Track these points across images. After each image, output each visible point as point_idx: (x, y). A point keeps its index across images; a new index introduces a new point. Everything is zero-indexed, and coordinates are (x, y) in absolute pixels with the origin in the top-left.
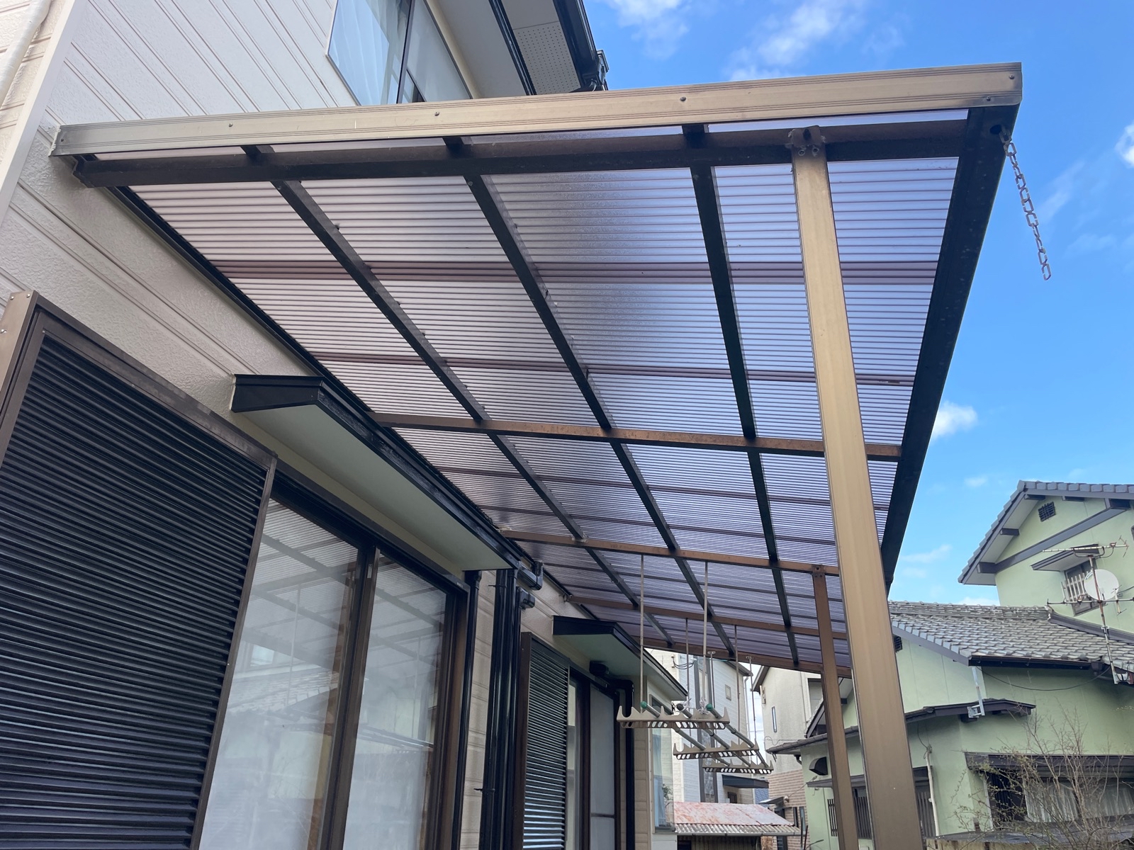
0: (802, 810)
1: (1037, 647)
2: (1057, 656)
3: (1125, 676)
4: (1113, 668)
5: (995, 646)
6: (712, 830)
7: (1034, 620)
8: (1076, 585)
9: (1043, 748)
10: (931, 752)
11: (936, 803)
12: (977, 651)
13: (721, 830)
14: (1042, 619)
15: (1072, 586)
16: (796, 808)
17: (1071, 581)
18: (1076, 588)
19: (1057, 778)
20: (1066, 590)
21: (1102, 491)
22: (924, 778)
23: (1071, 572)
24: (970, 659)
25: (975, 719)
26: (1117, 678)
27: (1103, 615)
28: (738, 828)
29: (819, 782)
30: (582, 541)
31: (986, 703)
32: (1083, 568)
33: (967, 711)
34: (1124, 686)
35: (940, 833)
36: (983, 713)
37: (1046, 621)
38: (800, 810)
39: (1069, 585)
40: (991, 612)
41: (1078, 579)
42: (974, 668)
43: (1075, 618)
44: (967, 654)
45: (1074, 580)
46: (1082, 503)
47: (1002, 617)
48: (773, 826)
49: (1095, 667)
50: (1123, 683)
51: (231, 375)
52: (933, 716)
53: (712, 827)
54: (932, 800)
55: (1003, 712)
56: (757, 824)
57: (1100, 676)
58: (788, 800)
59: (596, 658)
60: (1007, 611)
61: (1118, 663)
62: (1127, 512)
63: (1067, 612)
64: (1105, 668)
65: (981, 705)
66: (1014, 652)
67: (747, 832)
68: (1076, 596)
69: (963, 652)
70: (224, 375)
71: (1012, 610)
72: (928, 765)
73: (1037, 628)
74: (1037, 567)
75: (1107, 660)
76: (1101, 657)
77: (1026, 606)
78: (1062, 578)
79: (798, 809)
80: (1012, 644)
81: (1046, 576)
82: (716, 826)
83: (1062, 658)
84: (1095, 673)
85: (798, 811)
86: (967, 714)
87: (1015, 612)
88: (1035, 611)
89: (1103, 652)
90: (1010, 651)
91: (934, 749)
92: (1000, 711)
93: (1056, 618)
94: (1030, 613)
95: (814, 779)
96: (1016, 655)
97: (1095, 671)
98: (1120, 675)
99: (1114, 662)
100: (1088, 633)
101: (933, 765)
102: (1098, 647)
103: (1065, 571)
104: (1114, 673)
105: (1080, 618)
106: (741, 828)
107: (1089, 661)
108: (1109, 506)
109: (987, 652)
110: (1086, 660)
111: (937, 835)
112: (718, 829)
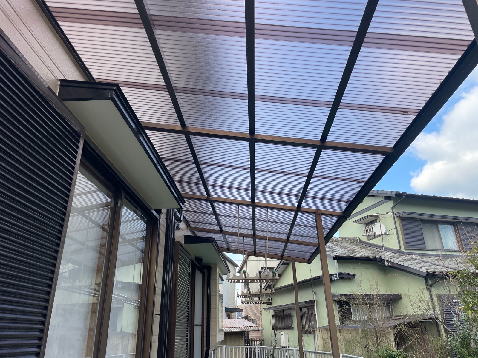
0: (256, 320)
1: (357, 252)
2: (365, 256)
3: (390, 263)
4: (385, 260)
5: (342, 252)
6: (225, 330)
7: (353, 243)
8: (369, 229)
9: (364, 291)
10: (316, 294)
11: (317, 314)
12: (336, 254)
13: (229, 330)
14: (356, 242)
15: (368, 230)
16: (253, 319)
17: (367, 228)
18: (369, 230)
19: (368, 303)
20: (365, 231)
21: (382, 193)
22: (312, 305)
23: (367, 224)
24: (334, 257)
25: (334, 280)
26: (387, 264)
27: (382, 240)
28: (236, 328)
29: (268, 308)
30: (210, 197)
31: (340, 274)
32: (372, 222)
33: (332, 277)
34: (388, 268)
35: (318, 326)
36: (338, 278)
37: (357, 243)
38: (255, 320)
39: (367, 229)
40: (338, 239)
41: (370, 227)
42: (335, 261)
43: (368, 242)
44: (333, 255)
45: (369, 227)
46: (373, 198)
47: (342, 241)
48: (250, 327)
49: (378, 260)
50: (389, 266)
51: (57, 79)
52: (319, 280)
53: (225, 329)
54: (316, 313)
55: (345, 278)
56: (243, 326)
57: (380, 264)
58: (250, 317)
59: (198, 255)
60: (343, 239)
61: (387, 259)
62: (390, 201)
63: (365, 239)
64: (382, 260)
65: (337, 275)
66: (350, 254)
67: (239, 330)
68: (369, 233)
69: (331, 254)
70: (54, 78)
71: (345, 238)
72: (315, 299)
73: (355, 245)
74: (355, 222)
75: (383, 257)
76: (380, 256)
77: (350, 237)
78: (364, 226)
79: (254, 320)
80: (348, 251)
81: (358, 225)
82: (227, 328)
83: (367, 256)
84: (378, 262)
85: (254, 321)
86: (332, 279)
87: (346, 239)
88: (354, 239)
89: (380, 254)
90: (348, 253)
91: (317, 293)
92: (343, 277)
93: (361, 242)
94: (352, 240)
95: (266, 307)
96: (350, 255)
97: (378, 261)
98: (388, 263)
99: (386, 258)
100: (373, 247)
101: (316, 299)
102: (378, 253)
103: (365, 224)
104: (386, 262)
105: (370, 242)
106: (237, 329)
107: (376, 258)
108: (384, 199)
109: (340, 254)
110: (375, 257)
111: (318, 327)
112: (228, 329)
